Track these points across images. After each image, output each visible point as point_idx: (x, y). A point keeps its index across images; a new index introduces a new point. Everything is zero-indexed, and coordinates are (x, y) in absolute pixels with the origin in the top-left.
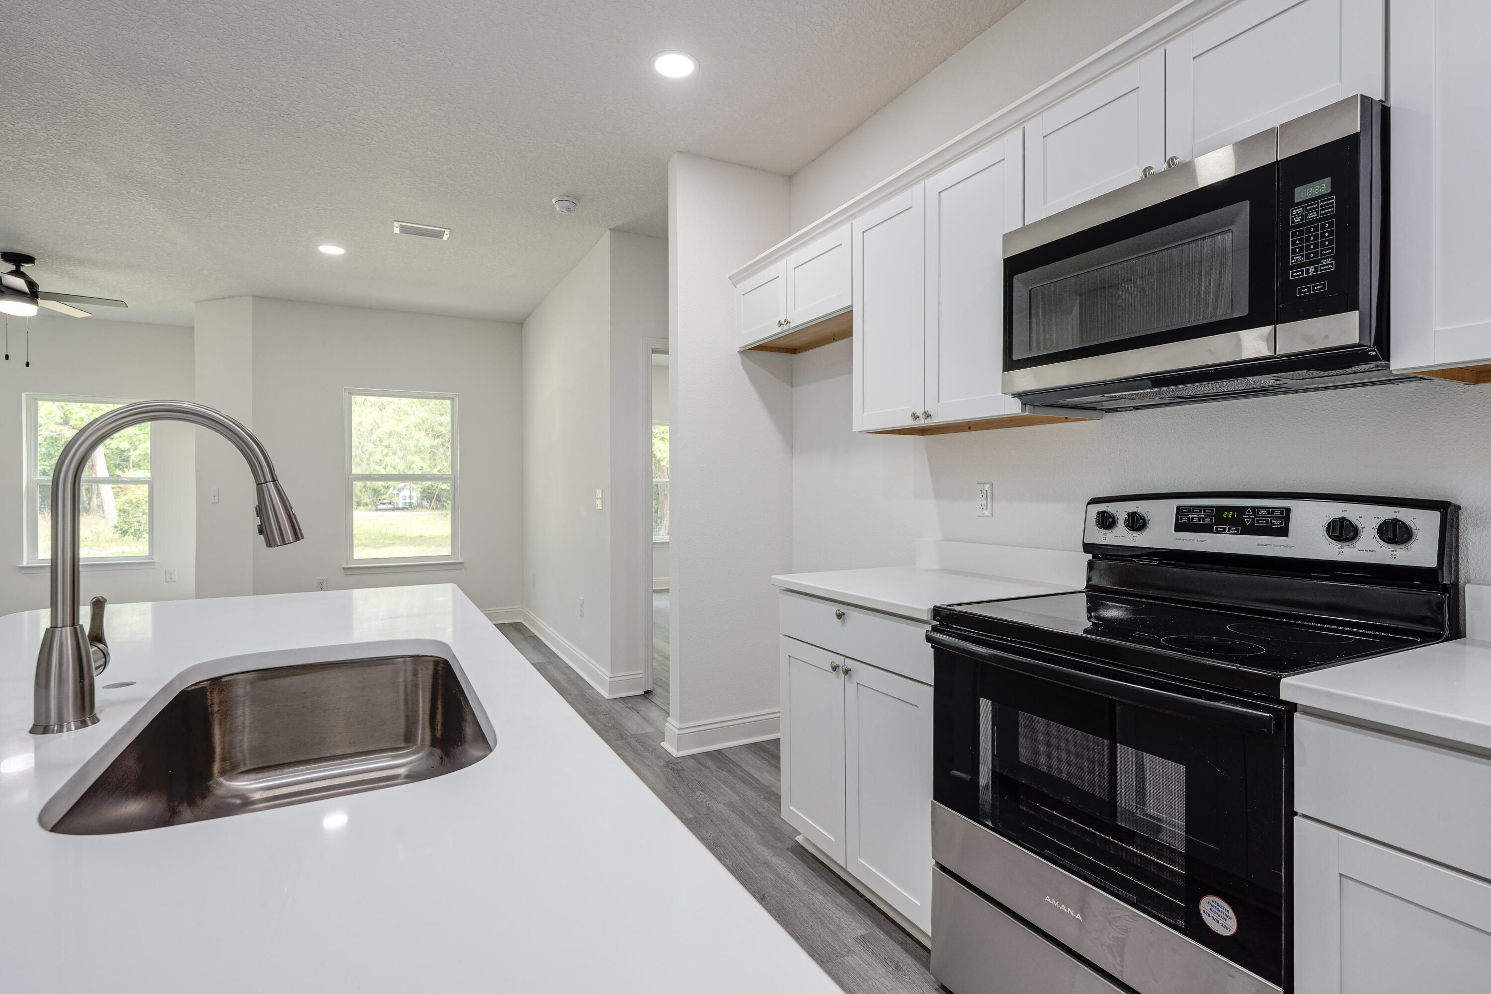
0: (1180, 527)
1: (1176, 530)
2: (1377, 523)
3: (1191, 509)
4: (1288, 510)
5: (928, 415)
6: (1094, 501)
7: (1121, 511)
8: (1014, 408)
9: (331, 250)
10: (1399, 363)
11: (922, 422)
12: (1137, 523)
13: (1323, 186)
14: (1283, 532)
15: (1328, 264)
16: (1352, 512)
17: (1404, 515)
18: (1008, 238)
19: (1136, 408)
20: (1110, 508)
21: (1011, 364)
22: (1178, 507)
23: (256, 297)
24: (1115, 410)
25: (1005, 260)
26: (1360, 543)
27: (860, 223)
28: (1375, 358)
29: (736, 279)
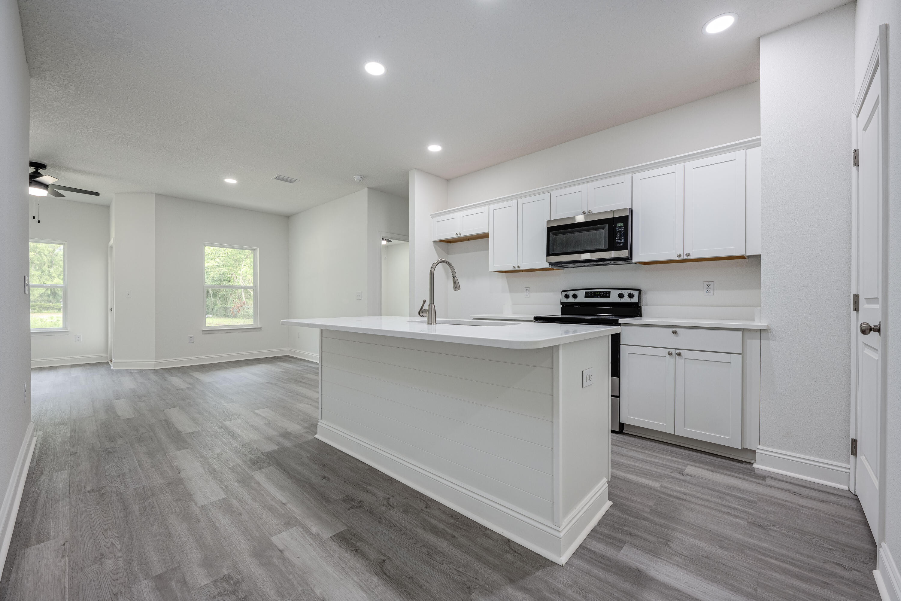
0: (586, 297)
1: (585, 298)
2: (627, 294)
3: (588, 292)
4: (610, 292)
5: (519, 267)
6: (563, 291)
7: (571, 294)
8: (547, 266)
9: (231, 181)
10: (634, 261)
11: (517, 269)
12: (575, 296)
13: (622, 224)
14: (609, 297)
15: (623, 240)
16: (623, 292)
17: (632, 292)
18: (548, 222)
19: (573, 267)
20: (568, 293)
21: (548, 254)
22: (585, 292)
23: (157, 194)
24: (568, 267)
25: (547, 228)
26: (624, 298)
27: (492, 207)
28: (630, 259)
29: (433, 216)
